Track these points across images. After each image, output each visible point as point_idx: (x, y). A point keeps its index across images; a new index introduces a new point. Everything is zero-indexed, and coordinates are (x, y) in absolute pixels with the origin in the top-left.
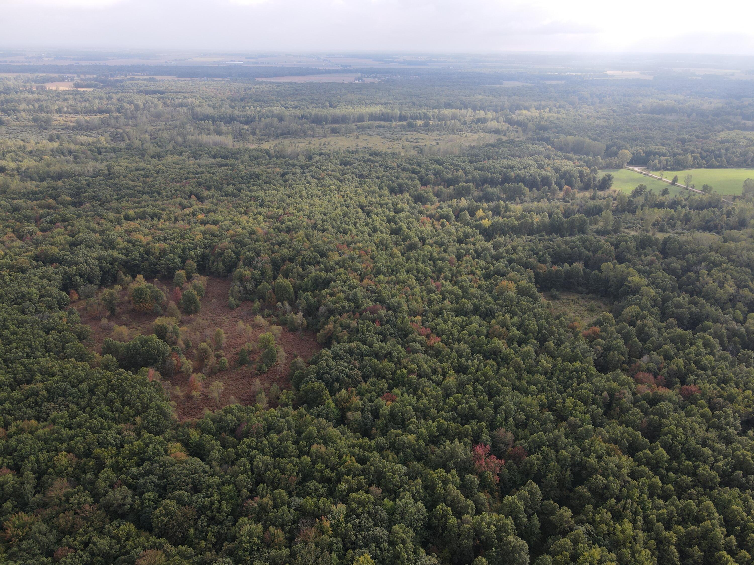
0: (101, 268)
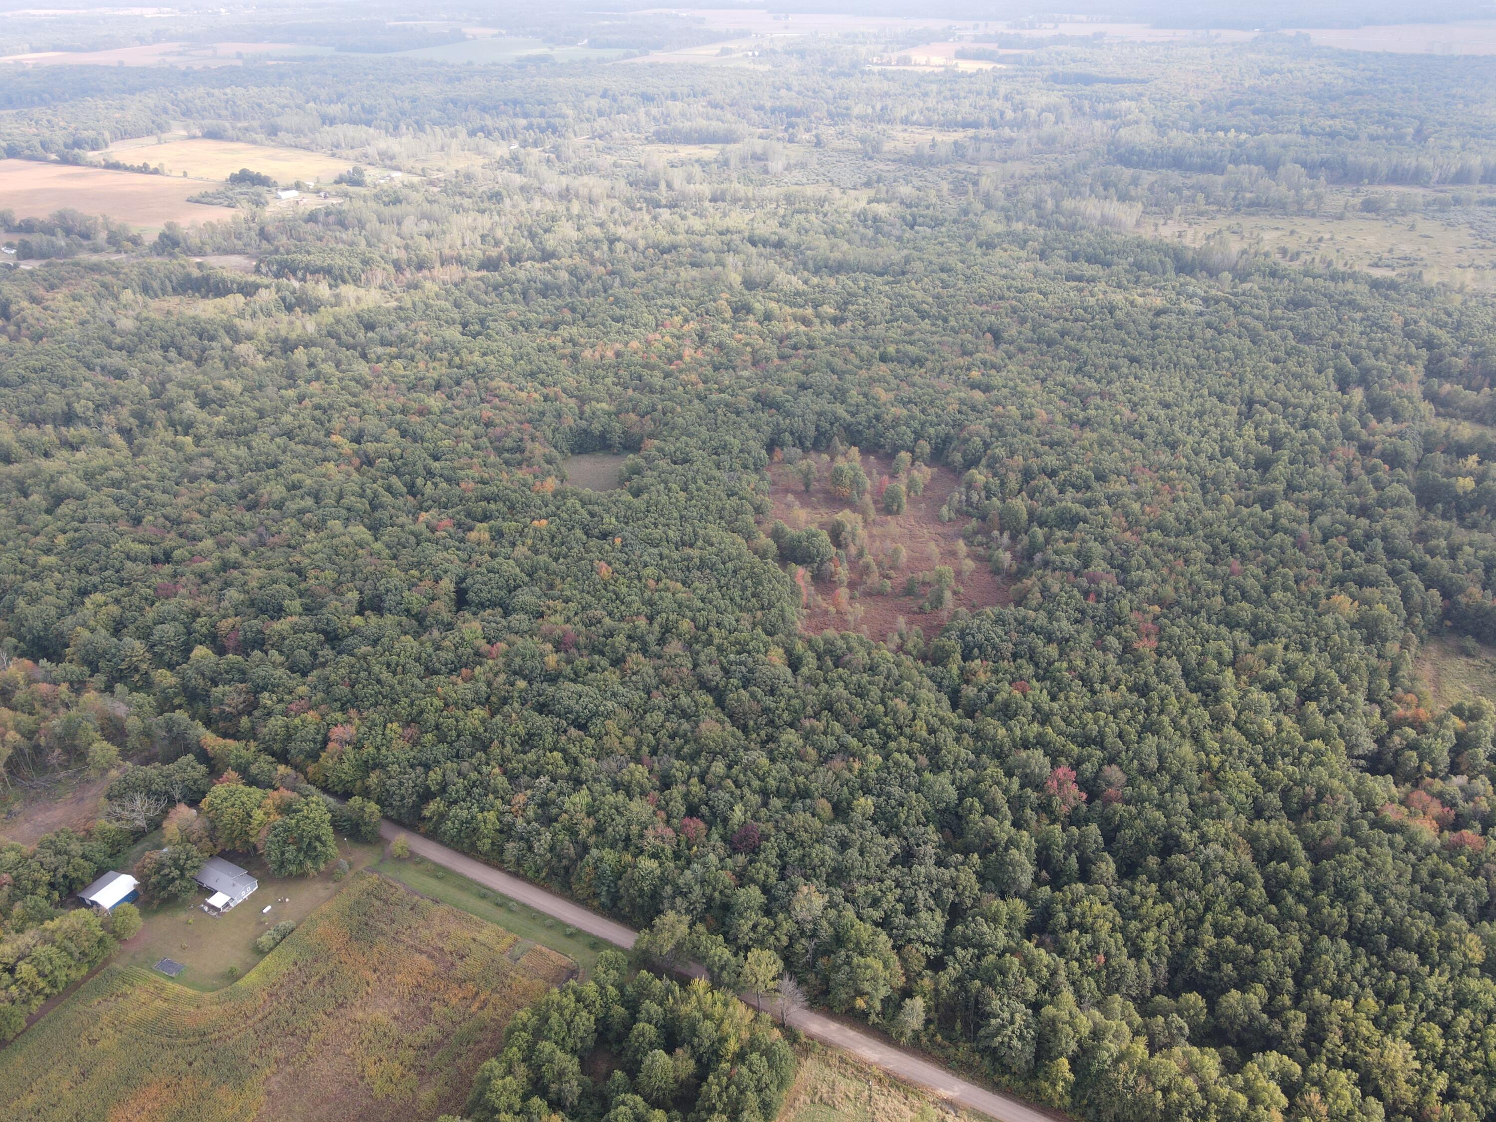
0: (818, 428)
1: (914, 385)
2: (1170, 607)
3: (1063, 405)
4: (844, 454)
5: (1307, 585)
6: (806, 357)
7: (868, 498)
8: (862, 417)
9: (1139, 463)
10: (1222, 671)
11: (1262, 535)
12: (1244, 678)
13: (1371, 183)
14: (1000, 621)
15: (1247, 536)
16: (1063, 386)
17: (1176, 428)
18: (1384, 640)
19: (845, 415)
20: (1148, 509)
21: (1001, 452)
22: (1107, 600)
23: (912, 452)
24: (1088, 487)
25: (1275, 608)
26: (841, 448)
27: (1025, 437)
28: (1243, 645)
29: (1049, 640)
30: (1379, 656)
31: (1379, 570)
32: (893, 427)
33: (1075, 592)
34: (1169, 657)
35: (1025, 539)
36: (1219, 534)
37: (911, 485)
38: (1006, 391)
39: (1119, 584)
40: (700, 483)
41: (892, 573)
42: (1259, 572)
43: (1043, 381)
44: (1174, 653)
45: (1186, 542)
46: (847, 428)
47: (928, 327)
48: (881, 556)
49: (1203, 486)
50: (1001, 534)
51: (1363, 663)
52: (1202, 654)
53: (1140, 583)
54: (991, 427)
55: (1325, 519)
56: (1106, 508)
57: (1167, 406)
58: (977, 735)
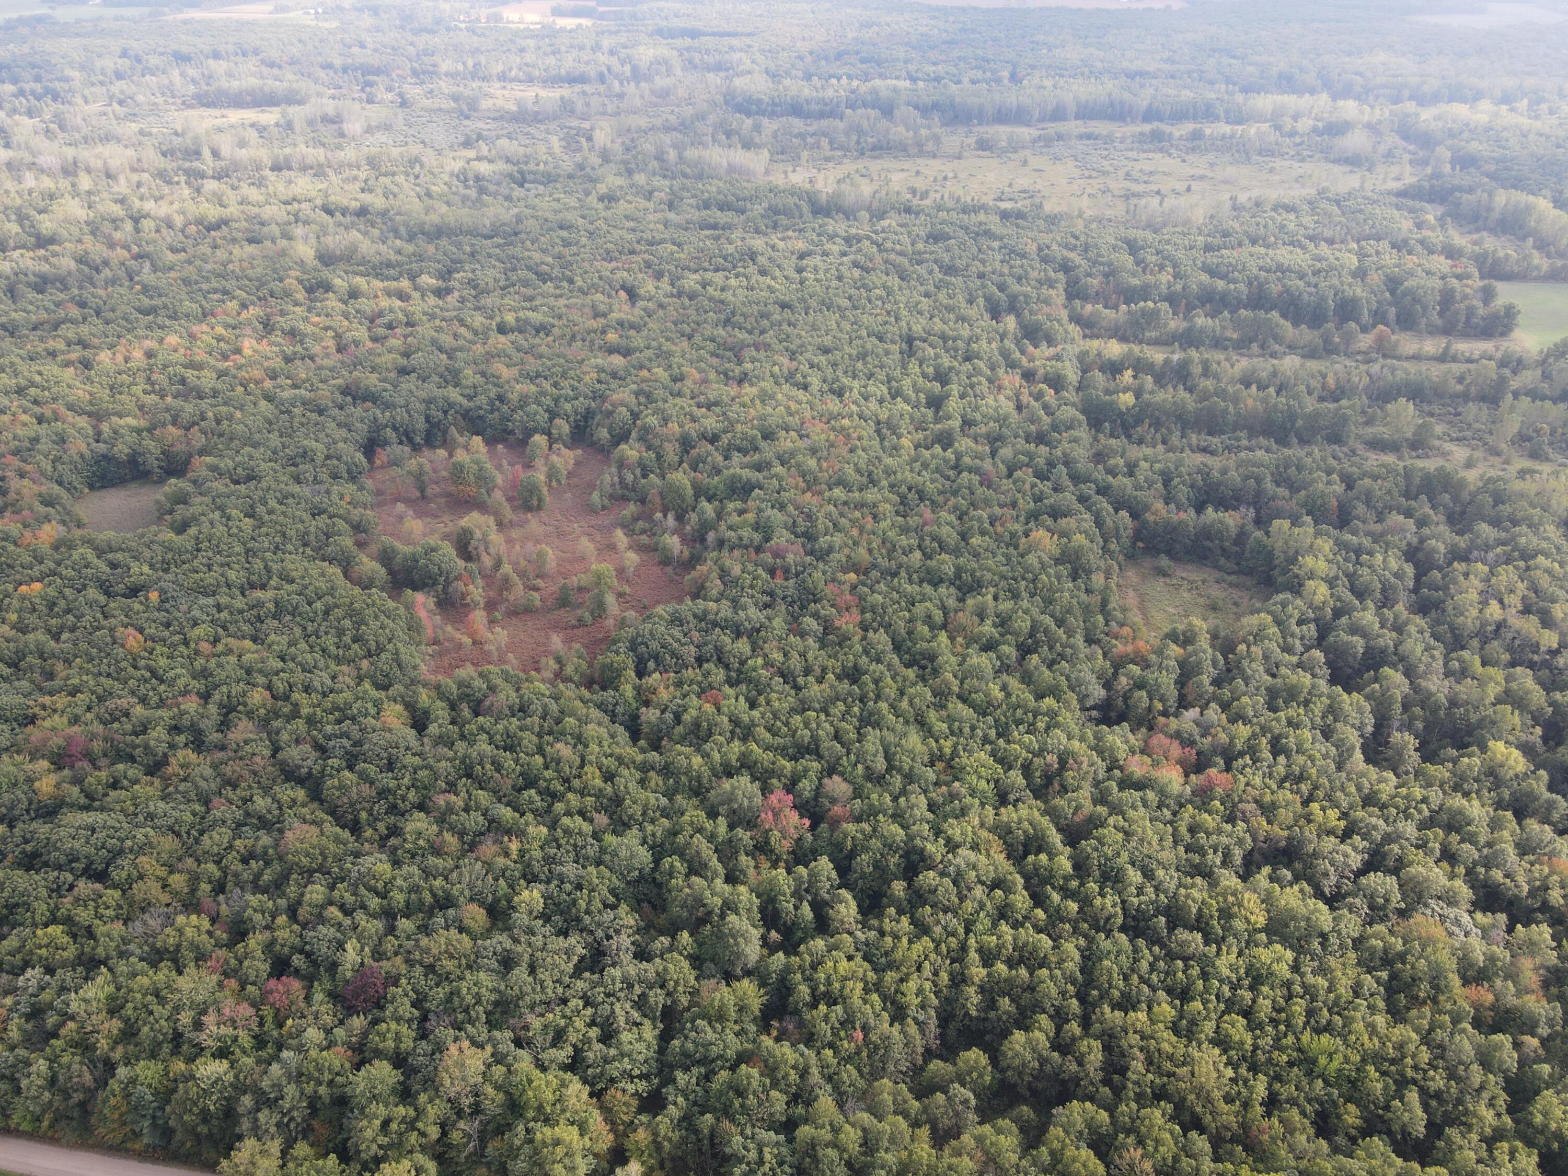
0: (428, 419)
1: (541, 357)
2: (866, 573)
3: (715, 361)
4: (466, 447)
5: (1002, 525)
6: (405, 337)
7: (498, 495)
8: (482, 400)
9: (808, 414)
10: (935, 637)
11: (948, 478)
12: (960, 639)
13: (980, 124)
14: (676, 620)
15: (933, 481)
16: (713, 340)
17: (840, 373)
18: (1088, 572)
19: (460, 399)
20: (825, 465)
21: (652, 421)
22: (797, 575)
23: (549, 434)
24: (756, 449)
25: (976, 555)
26: (461, 440)
27: (678, 400)
28: (951, 603)
29: (738, 634)
30: (1088, 591)
31: (1068, 498)
32: (521, 408)
33: (760, 571)
34: (876, 631)
35: (693, 517)
36: (903, 481)
37: (552, 474)
38: (649, 353)
39: (807, 554)
40: (272, 503)
41: (540, 583)
42: (952, 518)
43: (690, 338)
44: (880, 625)
45: (871, 495)
46: (466, 415)
47: (551, 290)
48: (523, 563)
49: (878, 431)
50: (665, 516)
51: (1074, 601)
52: (910, 621)
53: (830, 550)
54: (637, 394)
55: (1006, 452)
56: (779, 469)
57: (826, 351)
58: (666, 771)
